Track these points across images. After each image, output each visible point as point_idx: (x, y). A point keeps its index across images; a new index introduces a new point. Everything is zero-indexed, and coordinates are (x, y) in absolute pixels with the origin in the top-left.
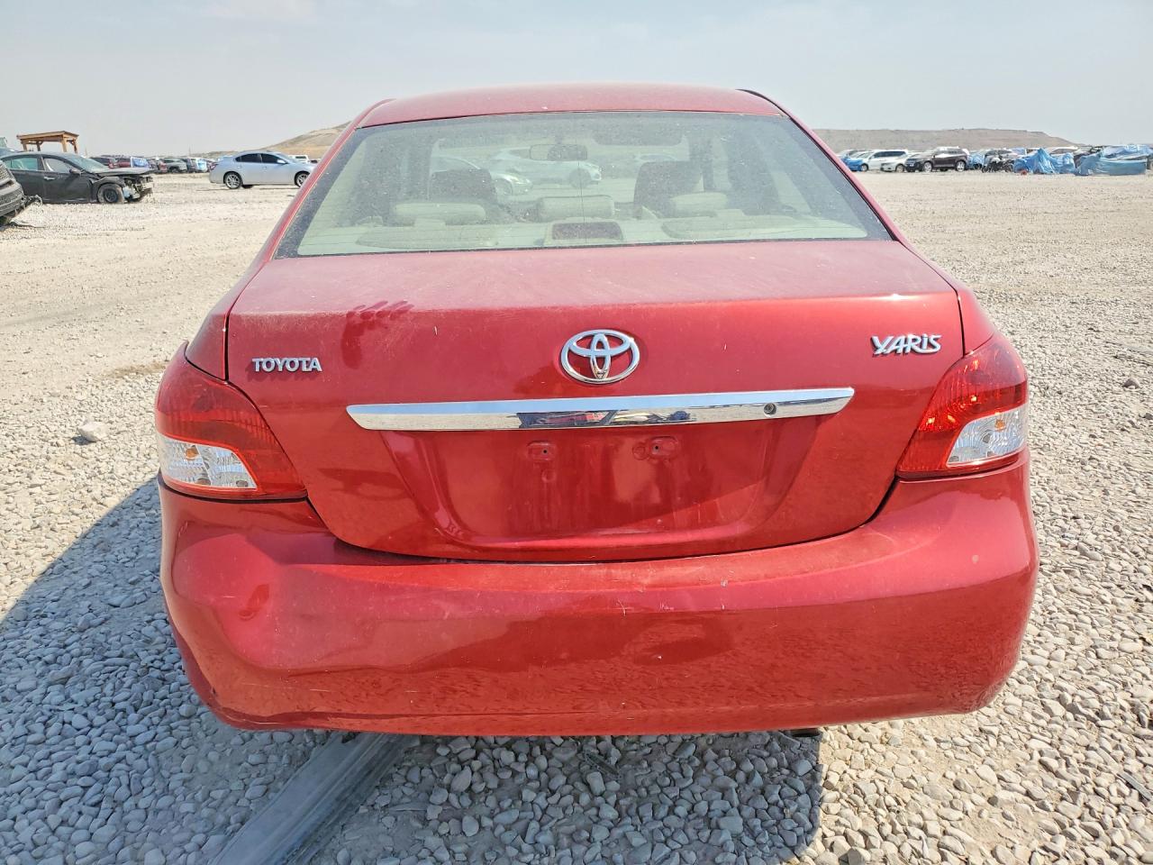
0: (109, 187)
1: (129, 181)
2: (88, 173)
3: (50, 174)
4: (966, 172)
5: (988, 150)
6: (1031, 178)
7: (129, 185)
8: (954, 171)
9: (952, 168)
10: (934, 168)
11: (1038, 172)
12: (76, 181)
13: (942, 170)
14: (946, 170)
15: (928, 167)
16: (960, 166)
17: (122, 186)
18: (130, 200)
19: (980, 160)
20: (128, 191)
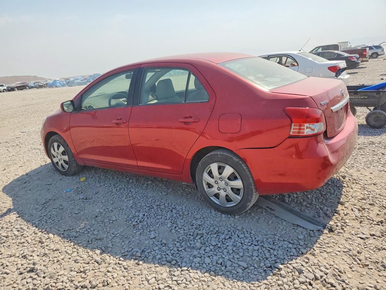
4: (30, 89)
5: (34, 82)
6: (55, 89)
8: (25, 89)
9: (25, 88)
10: (18, 89)
11: (56, 87)
13: (21, 90)
14: (22, 90)
15: (16, 89)
16: (27, 88)
19: (33, 85)
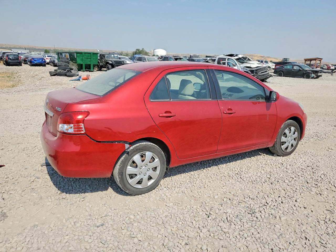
0: (308, 74)
1: (314, 73)
2: (304, 70)
3: (294, 70)
7: (314, 74)
12: (300, 72)
17: (312, 74)
18: (313, 78)
20: (313, 75)
